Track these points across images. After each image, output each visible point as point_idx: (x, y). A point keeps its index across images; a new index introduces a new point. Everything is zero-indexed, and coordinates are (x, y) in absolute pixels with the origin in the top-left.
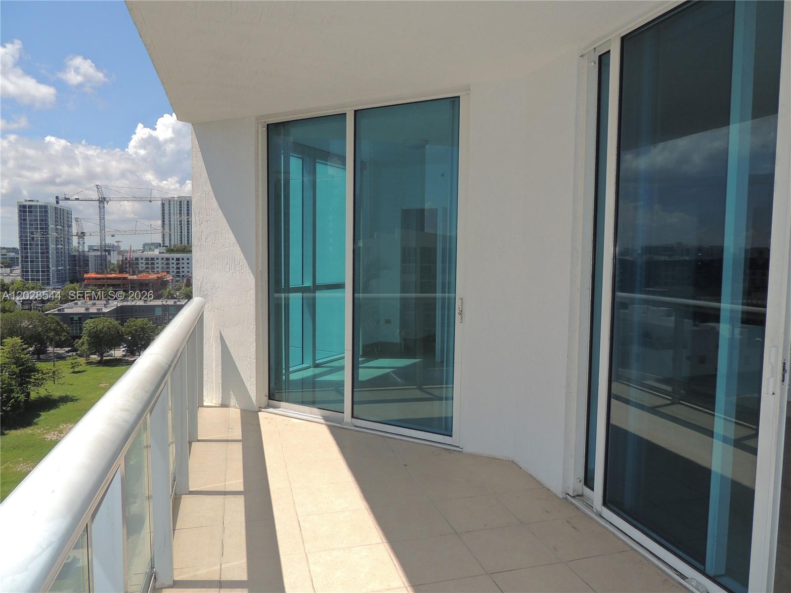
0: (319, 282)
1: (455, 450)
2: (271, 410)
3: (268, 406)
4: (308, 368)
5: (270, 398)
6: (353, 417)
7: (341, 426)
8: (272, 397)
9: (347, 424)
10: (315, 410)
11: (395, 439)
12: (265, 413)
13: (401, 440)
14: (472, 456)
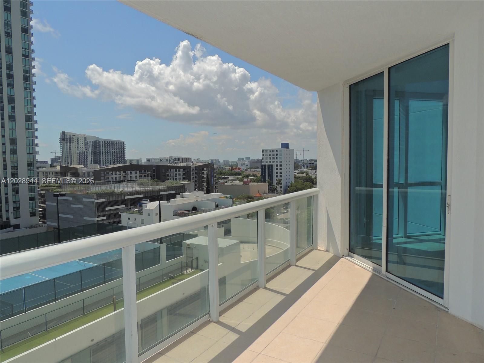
0: (410, 180)
1: (444, 310)
2: (348, 258)
3: (349, 256)
4: (400, 237)
5: (350, 251)
6: (387, 271)
7: (379, 275)
8: (351, 250)
9: (383, 275)
10: (370, 263)
11: (407, 291)
12: (345, 259)
13: (411, 293)
14: (453, 317)
